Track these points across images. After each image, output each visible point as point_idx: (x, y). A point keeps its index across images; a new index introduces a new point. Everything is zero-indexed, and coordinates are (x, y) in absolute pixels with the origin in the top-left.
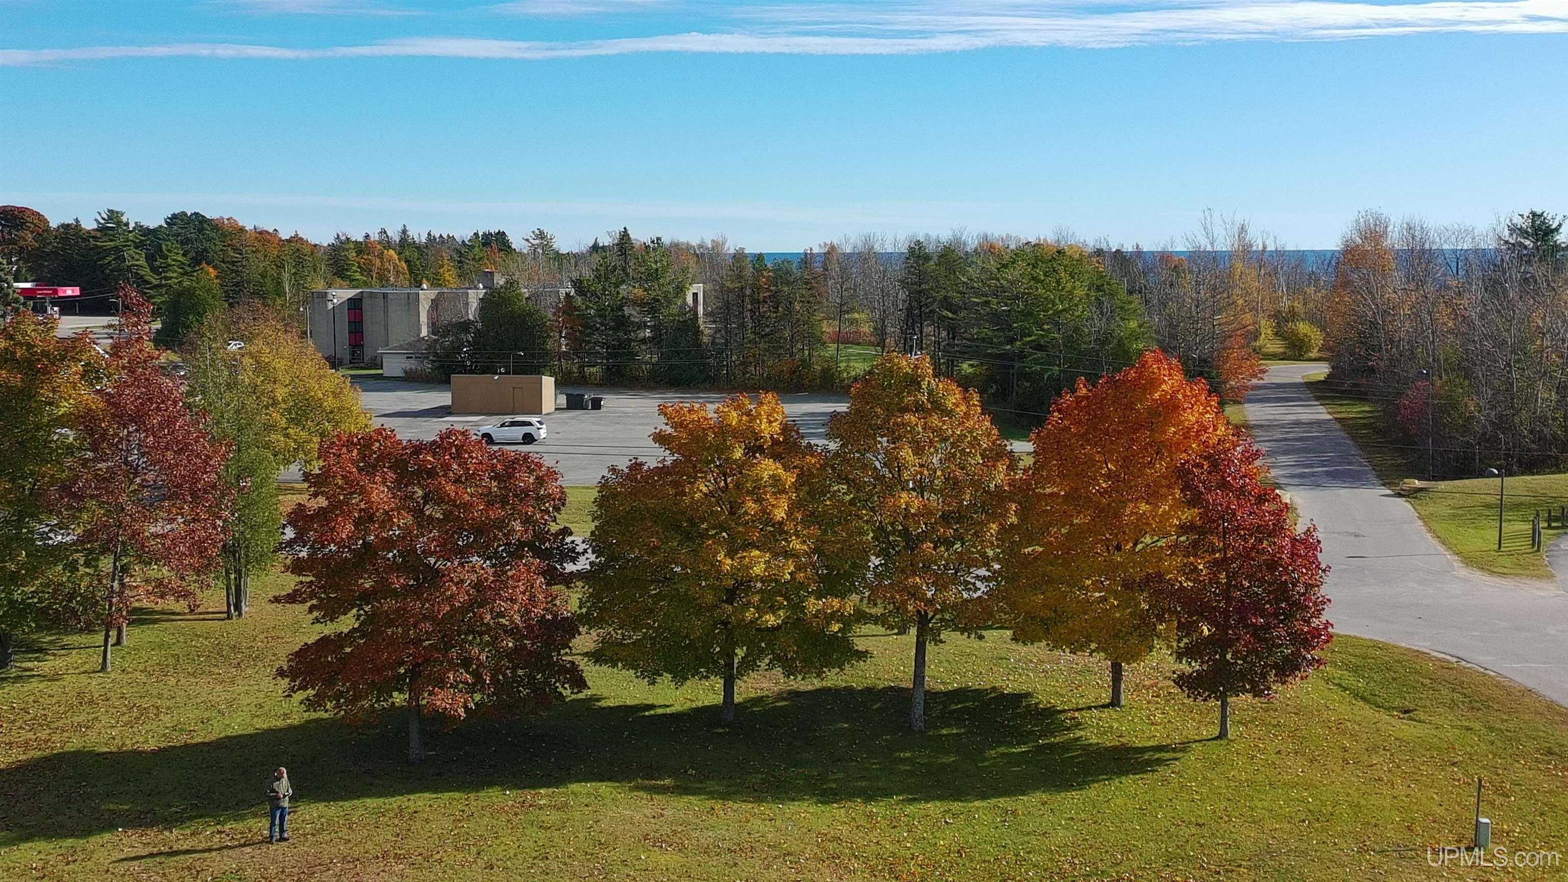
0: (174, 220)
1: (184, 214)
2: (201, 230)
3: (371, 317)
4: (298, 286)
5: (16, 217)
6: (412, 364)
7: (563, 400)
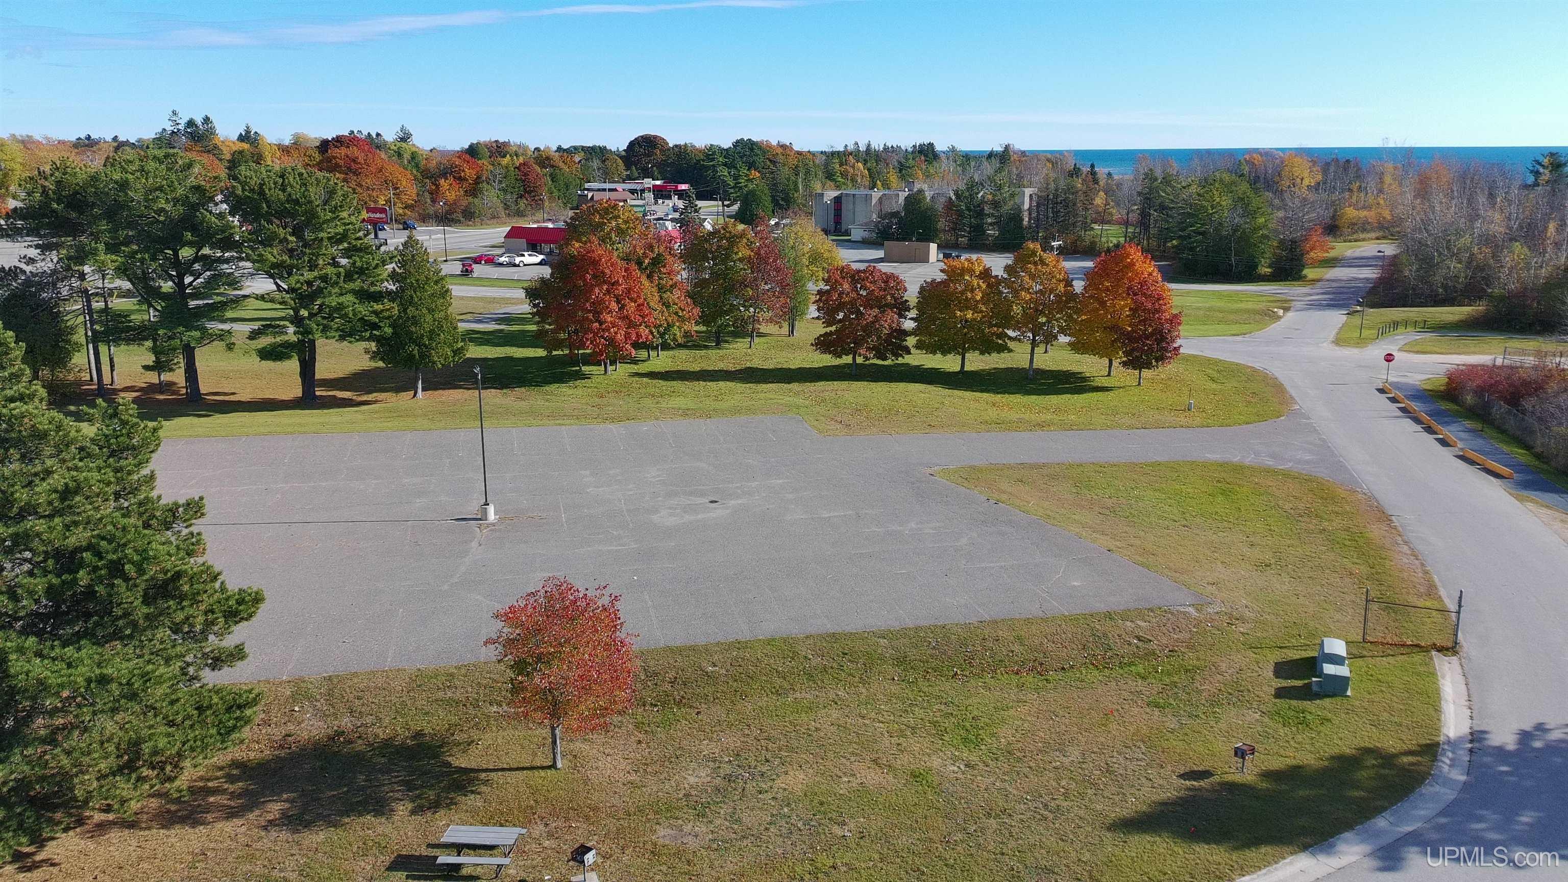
0: (738, 143)
1: (742, 140)
2: (752, 150)
3: (846, 207)
4: (806, 186)
5: (651, 141)
6: (866, 234)
7: (941, 256)
